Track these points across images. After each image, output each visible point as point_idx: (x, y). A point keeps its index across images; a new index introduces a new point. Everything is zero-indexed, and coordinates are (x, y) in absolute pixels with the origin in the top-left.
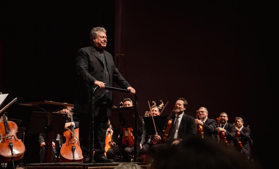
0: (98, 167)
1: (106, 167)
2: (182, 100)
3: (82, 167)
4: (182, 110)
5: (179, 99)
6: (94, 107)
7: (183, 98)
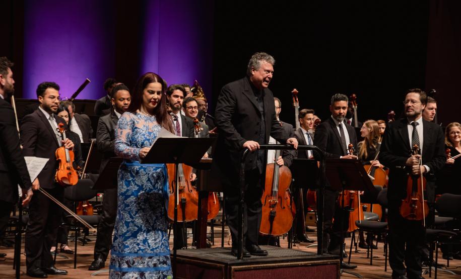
0: (249, 266)
1: (262, 265)
2: (416, 91)
3: (224, 265)
4: (418, 111)
5: (411, 92)
6: (244, 179)
7: (417, 89)
